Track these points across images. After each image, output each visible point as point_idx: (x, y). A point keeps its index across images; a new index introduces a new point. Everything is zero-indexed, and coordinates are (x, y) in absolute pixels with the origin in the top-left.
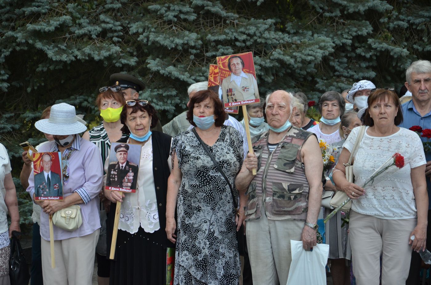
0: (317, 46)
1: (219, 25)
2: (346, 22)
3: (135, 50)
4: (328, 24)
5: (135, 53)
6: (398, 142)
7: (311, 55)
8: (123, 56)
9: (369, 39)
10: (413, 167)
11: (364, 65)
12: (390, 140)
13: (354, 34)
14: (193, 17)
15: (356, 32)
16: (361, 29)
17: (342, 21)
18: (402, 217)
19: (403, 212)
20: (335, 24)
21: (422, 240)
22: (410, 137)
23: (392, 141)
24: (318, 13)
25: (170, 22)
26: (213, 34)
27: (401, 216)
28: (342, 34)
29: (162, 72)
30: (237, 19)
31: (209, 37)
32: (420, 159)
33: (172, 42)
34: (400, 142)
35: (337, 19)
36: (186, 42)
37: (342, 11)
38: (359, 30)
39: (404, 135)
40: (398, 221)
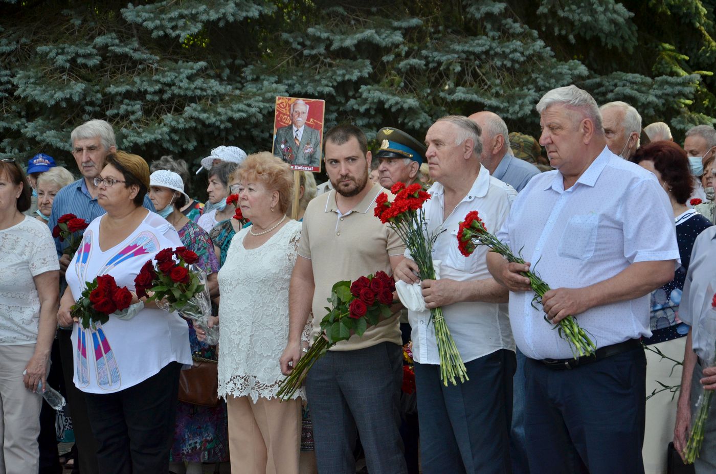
0: (261, 98)
1: (131, 71)
2: (334, 63)
3: (25, 108)
4: (307, 65)
5: (23, 113)
6: (16, 239)
7: (242, 111)
8: (8, 117)
9: (362, 86)
10: (34, 276)
11: (360, 122)
12: (6, 235)
13: (339, 79)
14: (94, 61)
15: (344, 75)
16: (352, 71)
17: (328, 60)
18: (15, 342)
19: (16, 335)
20: (318, 66)
21: (36, 376)
22: (33, 232)
23: (8, 237)
24: (296, 50)
25: (62, 70)
26: (117, 84)
27: (13, 342)
28: (319, 81)
29: (39, 138)
30: (158, 62)
31: (112, 89)
32: (43, 263)
33: (52, 96)
34: (18, 238)
35: (322, 58)
36: (68, 96)
37: (327, 48)
38: (348, 72)
39: (25, 229)
40: (11, 347)
